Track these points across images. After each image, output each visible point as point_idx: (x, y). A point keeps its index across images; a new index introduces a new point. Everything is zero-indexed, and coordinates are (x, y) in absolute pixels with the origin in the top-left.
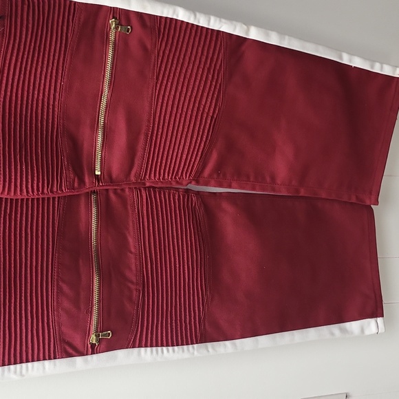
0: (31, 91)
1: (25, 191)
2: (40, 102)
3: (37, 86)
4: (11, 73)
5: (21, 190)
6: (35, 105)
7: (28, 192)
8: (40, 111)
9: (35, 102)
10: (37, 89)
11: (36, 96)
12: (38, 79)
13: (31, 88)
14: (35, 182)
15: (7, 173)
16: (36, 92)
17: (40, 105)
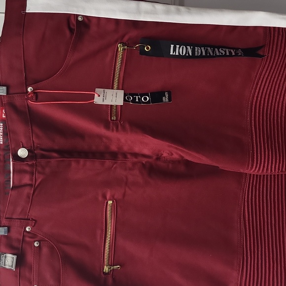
0: (275, 96)
1: (270, 170)
2: (281, 104)
3: (279, 92)
4: (263, 84)
5: (267, 169)
6: (276, 107)
7: (271, 170)
8: (280, 111)
9: (277, 104)
10: (279, 95)
11: (278, 100)
12: (281, 88)
13: (275, 94)
14: (278, 164)
15: (259, 157)
16: (278, 97)
17: (280, 106)
